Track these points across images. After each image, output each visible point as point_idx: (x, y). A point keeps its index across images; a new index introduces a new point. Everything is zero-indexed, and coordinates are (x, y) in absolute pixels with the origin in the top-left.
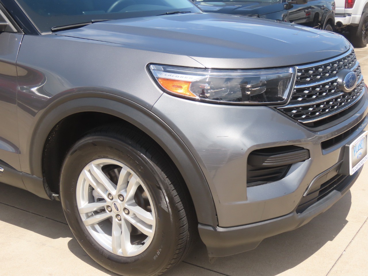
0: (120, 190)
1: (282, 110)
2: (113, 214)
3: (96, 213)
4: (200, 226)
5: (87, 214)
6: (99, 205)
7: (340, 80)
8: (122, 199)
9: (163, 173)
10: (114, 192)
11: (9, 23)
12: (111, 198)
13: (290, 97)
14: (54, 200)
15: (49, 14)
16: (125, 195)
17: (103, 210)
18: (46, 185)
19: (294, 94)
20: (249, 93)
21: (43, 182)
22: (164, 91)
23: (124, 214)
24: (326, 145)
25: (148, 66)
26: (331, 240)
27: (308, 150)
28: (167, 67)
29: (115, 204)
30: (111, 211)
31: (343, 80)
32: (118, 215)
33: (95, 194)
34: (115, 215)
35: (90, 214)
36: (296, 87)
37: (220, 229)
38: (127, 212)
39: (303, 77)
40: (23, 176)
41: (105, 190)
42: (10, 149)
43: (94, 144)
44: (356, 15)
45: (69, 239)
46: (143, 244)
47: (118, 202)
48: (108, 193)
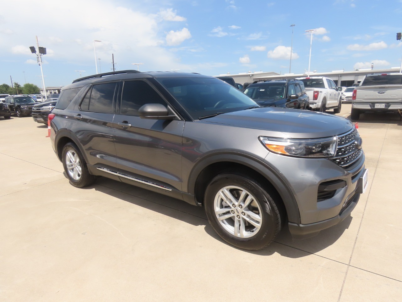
0: (240, 202)
1: (332, 160)
2: (235, 215)
3: (224, 214)
4: (289, 223)
5: (219, 215)
6: (227, 210)
7: (356, 142)
8: (241, 207)
9: (268, 194)
10: (236, 204)
11: (176, 115)
12: (234, 206)
13: (336, 153)
14: (199, 206)
15: (196, 110)
16: (243, 205)
17: (228, 213)
18: (196, 198)
19: (337, 151)
20: (314, 151)
21: (195, 197)
22: (270, 151)
23: (242, 215)
24: (353, 178)
25: (259, 138)
26: (347, 228)
27: (346, 181)
28: (269, 138)
29: (236, 210)
30: (234, 213)
31: (358, 143)
32: (238, 216)
33: (224, 204)
34: (236, 215)
35: (221, 215)
36: (338, 147)
37: (301, 225)
38: (244, 214)
39: (341, 141)
40: (183, 194)
41: (231, 201)
42: (177, 180)
43: (227, 178)
44: (319, 103)
45: (204, 226)
46: (253, 231)
47: (239, 209)
48: (232, 204)
